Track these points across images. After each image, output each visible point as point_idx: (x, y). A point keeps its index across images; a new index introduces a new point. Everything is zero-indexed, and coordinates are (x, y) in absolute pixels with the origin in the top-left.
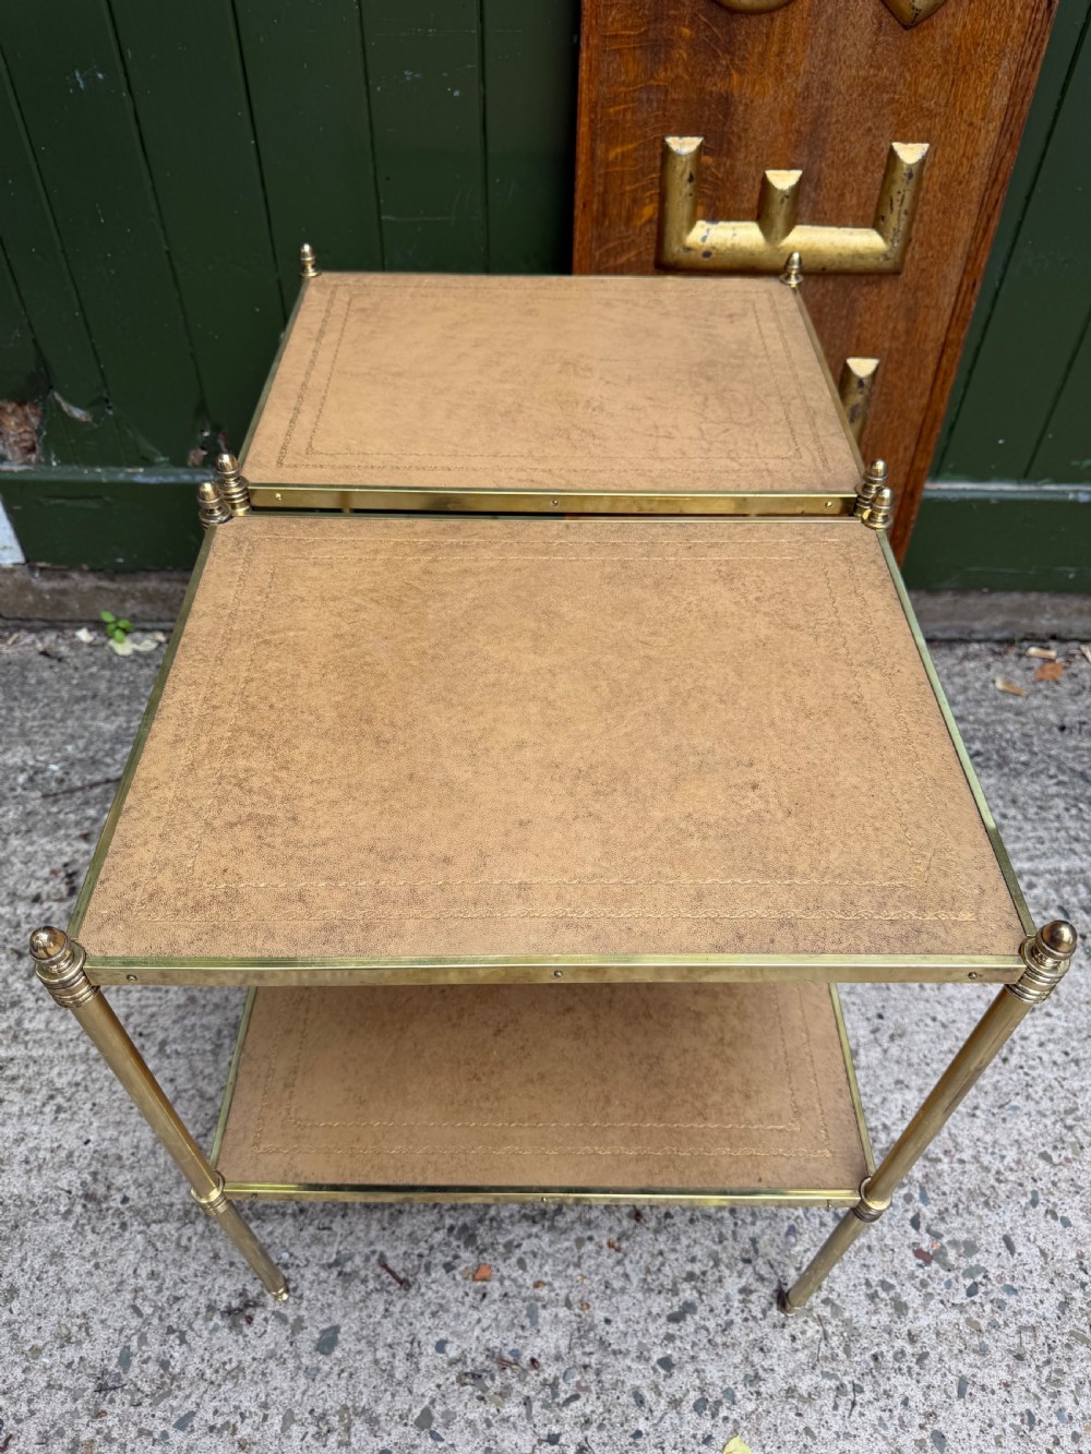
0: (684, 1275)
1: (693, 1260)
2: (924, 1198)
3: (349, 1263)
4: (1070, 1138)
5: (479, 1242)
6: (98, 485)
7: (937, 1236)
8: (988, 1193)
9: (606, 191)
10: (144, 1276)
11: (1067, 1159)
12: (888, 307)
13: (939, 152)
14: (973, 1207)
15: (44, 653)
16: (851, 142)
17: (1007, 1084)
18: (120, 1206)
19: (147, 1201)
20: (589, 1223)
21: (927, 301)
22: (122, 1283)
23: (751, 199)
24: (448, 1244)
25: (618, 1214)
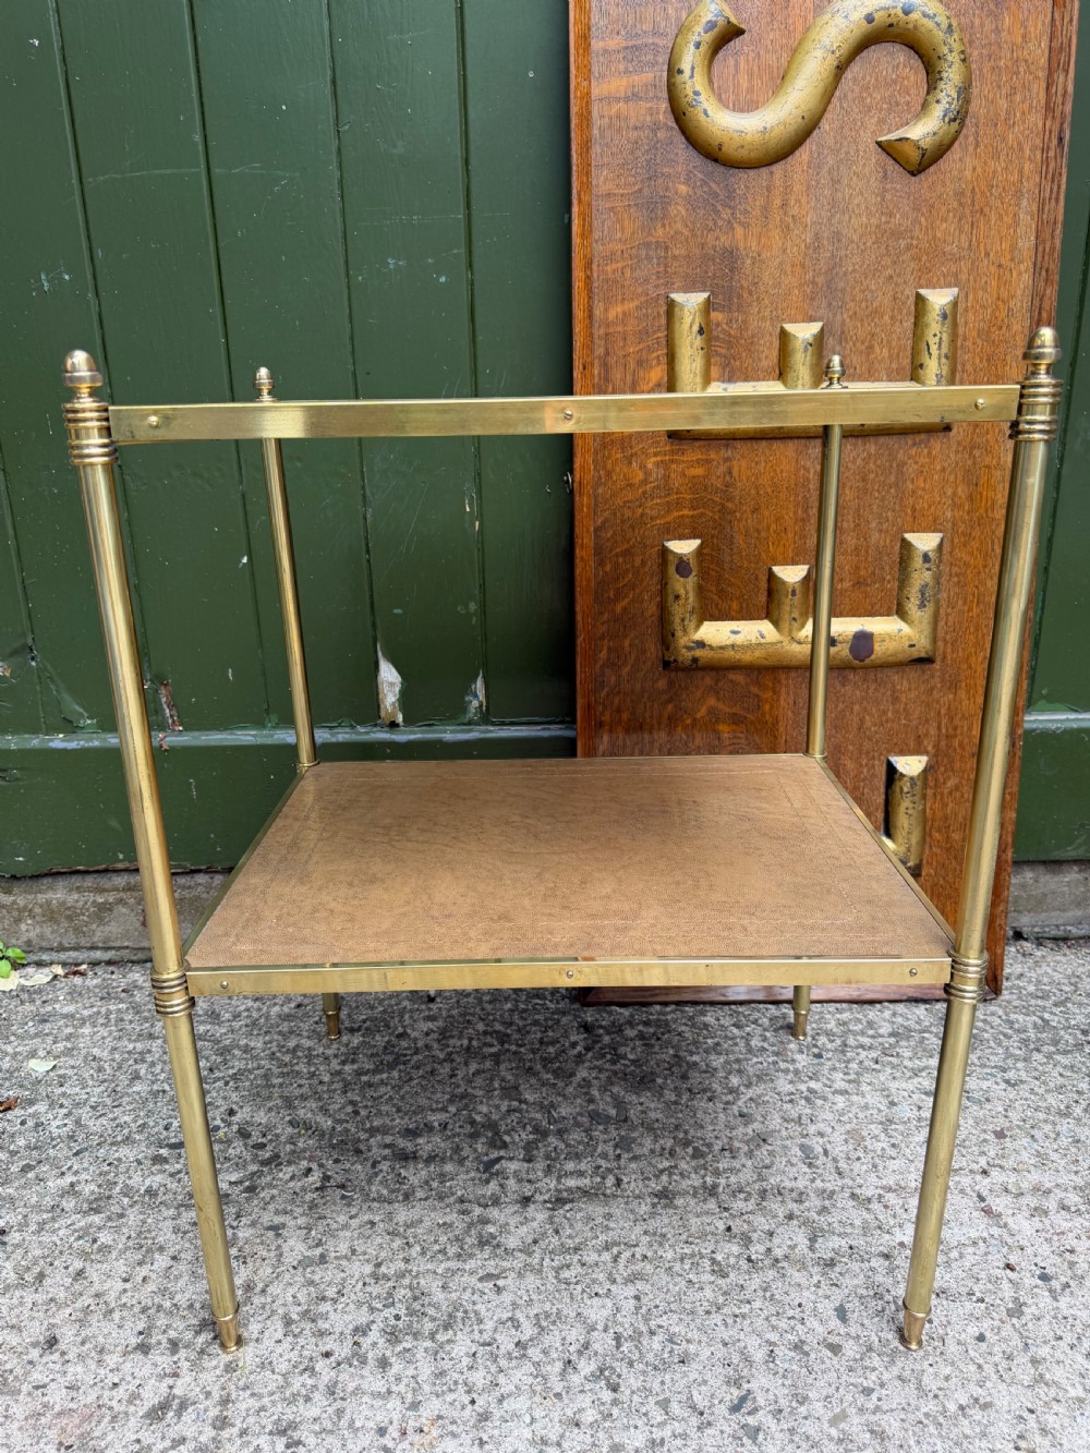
9: (607, 353)
12: (943, 470)
13: (971, 297)
16: (872, 291)
21: (988, 460)
23: (770, 356)
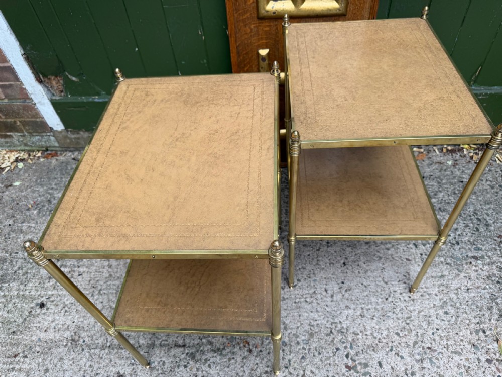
0: (264, 372)
1: (268, 367)
2: (351, 348)
3: (153, 364)
4: (407, 327)
5: (196, 358)
6: (83, 102)
7: (354, 361)
8: (375, 346)
10: (88, 366)
11: (405, 335)
14: (368, 351)
15: (74, 159)
17: (386, 307)
18: (82, 343)
19: (91, 342)
20: (233, 353)
22: (81, 368)
24: (186, 359)
25: (244, 351)
